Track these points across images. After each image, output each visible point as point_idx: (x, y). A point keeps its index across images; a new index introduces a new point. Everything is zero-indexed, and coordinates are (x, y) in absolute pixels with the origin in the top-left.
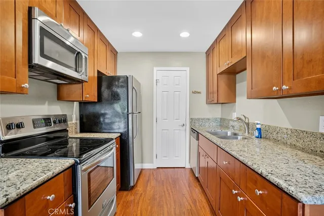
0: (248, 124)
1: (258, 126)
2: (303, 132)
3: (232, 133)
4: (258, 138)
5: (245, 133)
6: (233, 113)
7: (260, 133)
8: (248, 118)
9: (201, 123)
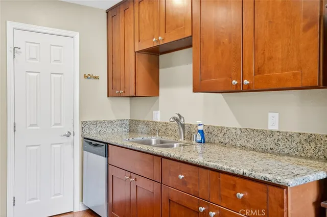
0: (183, 126)
1: (200, 128)
2: (253, 130)
3: (157, 141)
4: (201, 143)
5: (181, 138)
6: (154, 112)
7: (203, 136)
8: (183, 117)
9: (100, 128)
